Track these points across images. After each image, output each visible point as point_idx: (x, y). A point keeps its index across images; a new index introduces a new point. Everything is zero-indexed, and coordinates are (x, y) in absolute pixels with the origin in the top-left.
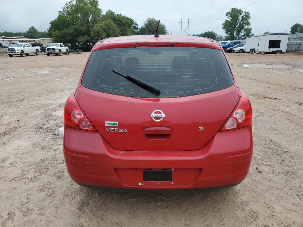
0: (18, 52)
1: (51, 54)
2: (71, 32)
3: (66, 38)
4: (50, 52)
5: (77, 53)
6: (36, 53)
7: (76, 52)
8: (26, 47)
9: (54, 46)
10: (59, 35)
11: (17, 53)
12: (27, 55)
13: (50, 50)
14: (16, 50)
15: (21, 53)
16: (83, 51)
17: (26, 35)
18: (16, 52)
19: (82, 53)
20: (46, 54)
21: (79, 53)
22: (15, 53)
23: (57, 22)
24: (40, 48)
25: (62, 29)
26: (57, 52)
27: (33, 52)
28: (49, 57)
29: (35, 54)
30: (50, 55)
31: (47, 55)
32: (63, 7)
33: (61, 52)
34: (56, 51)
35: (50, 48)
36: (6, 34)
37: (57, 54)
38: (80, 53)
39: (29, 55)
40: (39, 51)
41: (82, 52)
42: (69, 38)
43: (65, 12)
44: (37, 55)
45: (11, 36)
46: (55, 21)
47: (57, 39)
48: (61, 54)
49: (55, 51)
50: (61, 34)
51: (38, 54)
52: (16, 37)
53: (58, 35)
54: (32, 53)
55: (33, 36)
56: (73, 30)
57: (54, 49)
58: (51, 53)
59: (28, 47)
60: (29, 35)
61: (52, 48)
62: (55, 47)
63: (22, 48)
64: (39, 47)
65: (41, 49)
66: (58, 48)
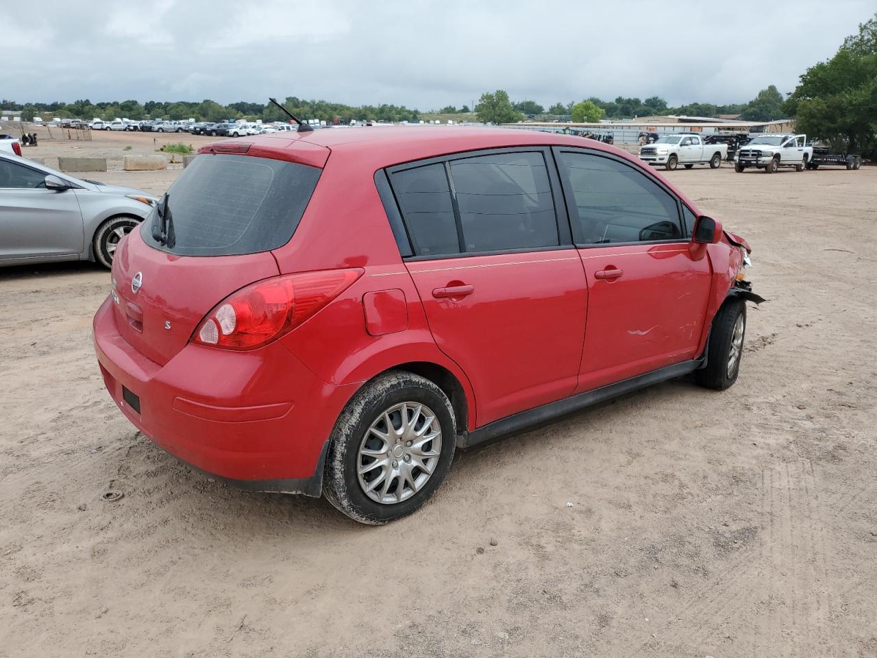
0: (663, 159)
1: (747, 167)
2: (861, 99)
3: (839, 120)
4: (744, 162)
5: (845, 167)
6: (712, 163)
7: (839, 163)
8: (687, 145)
9: (763, 144)
10: (817, 110)
11: (658, 161)
12: (689, 167)
13: (748, 155)
14: (658, 152)
15: (670, 160)
16: (870, 161)
17: (746, 111)
18: (657, 158)
19: (861, 167)
20: (734, 166)
21: (848, 169)
22: (654, 160)
23: (825, 71)
24: (729, 148)
25: (833, 93)
26: (765, 163)
27: (703, 159)
28: (741, 174)
29: (708, 165)
30: (746, 170)
31: (734, 170)
32: (864, 24)
33: (781, 162)
34: (763, 159)
35: (748, 151)
36: (695, 108)
37: (767, 169)
38: (855, 168)
39: (694, 166)
40: (723, 158)
41: (865, 164)
42: (848, 121)
43: (866, 38)
44: (713, 167)
45: (706, 115)
46: (821, 67)
47: (808, 121)
48: (779, 169)
49: (759, 159)
50: (825, 108)
51: (716, 165)
52: (718, 118)
53: (815, 111)
54: (702, 163)
55: (764, 113)
56: (870, 92)
57: (758, 154)
58: (749, 164)
59: (691, 146)
60: (754, 111)
61: (754, 151)
62: (767, 146)
63: (674, 148)
64: (726, 146)
65: (728, 153)
66: (772, 151)
